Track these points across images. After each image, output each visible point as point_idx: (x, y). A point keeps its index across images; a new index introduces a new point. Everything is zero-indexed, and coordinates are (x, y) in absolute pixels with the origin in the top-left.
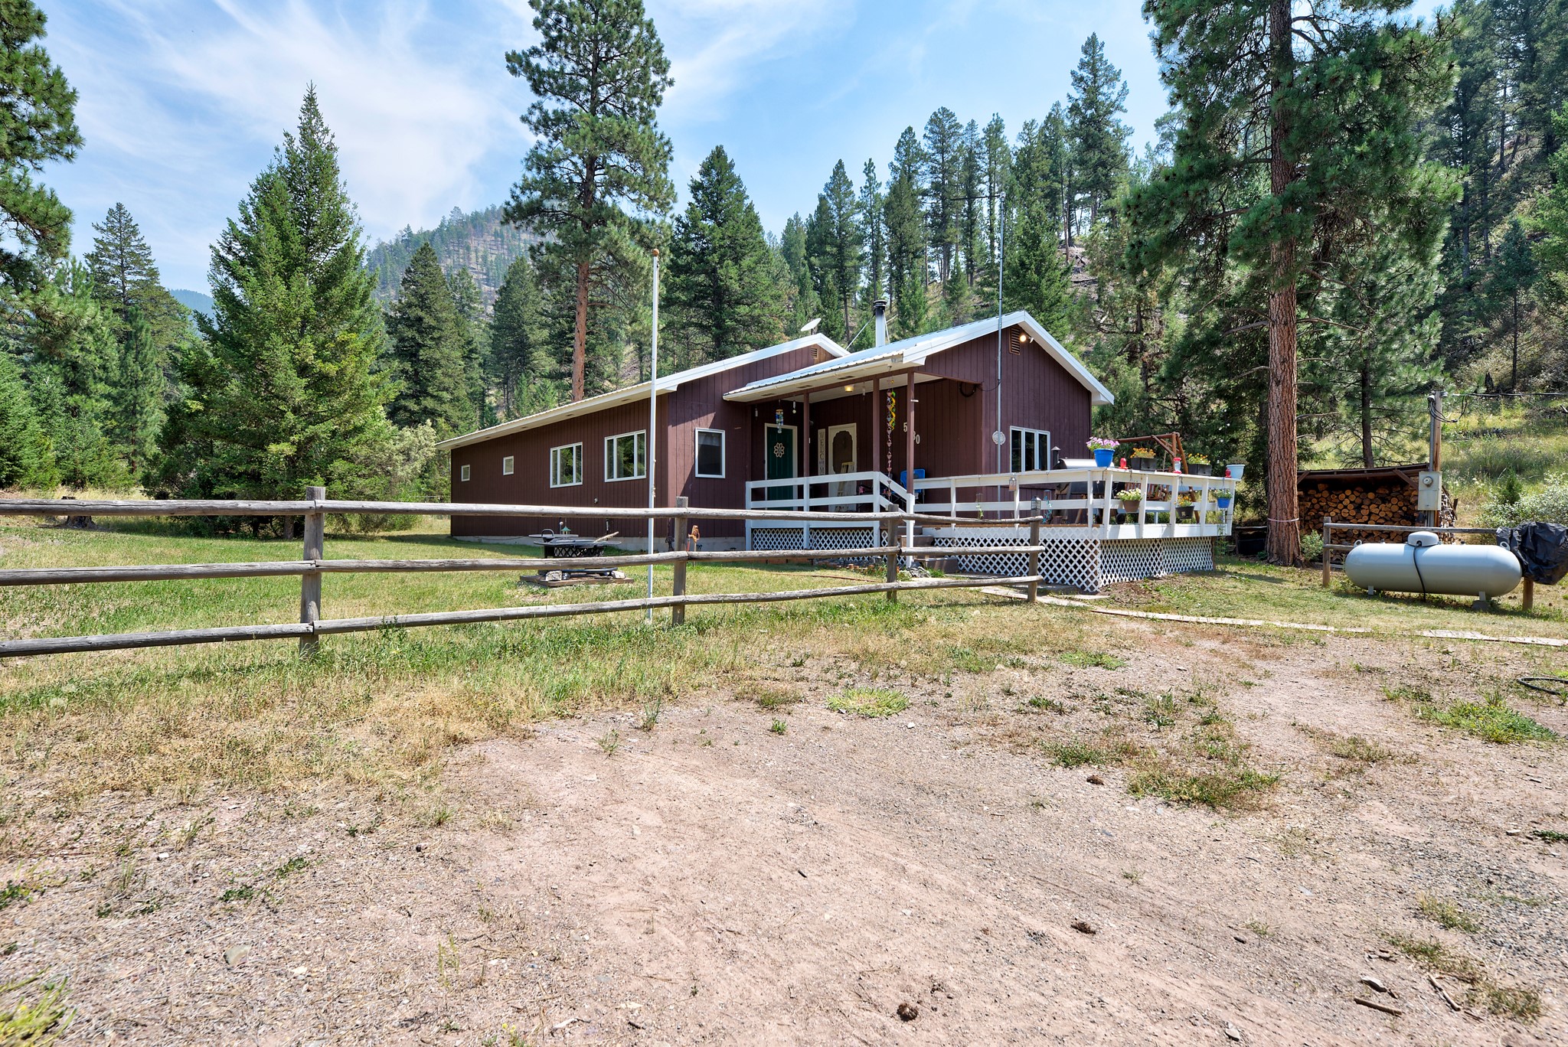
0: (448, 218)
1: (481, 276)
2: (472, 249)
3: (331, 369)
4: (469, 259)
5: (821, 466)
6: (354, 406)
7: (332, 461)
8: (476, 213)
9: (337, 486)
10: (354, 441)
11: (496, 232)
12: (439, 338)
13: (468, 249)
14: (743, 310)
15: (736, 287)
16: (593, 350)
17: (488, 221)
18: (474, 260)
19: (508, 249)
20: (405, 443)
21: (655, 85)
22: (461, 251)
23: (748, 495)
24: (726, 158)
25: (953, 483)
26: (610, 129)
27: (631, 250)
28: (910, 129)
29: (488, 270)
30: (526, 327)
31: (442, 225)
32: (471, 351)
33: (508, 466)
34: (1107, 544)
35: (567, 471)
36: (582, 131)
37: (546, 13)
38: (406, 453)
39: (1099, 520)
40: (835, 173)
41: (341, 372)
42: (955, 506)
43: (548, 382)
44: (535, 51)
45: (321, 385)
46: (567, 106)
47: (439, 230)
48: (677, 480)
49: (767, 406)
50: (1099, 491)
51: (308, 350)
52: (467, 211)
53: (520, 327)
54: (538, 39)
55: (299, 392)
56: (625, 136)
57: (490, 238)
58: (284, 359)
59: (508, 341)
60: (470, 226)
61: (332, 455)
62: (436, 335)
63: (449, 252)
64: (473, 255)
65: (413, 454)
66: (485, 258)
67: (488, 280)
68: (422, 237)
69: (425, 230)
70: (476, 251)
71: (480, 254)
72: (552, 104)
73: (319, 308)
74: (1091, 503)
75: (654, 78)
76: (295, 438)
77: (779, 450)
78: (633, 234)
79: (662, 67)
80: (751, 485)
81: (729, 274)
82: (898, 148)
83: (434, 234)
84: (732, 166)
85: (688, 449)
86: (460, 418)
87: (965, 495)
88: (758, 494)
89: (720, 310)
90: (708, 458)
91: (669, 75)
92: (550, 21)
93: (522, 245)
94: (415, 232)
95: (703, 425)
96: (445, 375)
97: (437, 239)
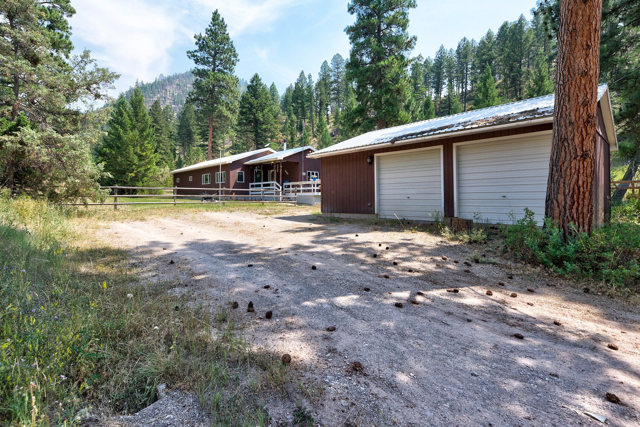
0: (158, 78)
1: (171, 101)
2: (168, 90)
3: (144, 154)
4: (167, 94)
5: (269, 179)
6: (149, 163)
7: (143, 178)
8: (169, 76)
9: (145, 184)
10: (148, 172)
11: (177, 84)
12: (161, 133)
13: (166, 90)
14: (264, 127)
15: (262, 119)
16: (215, 137)
17: (174, 79)
18: (168, 95)
19: (182, 91)
20: (162, 172)
21: (233, 61)
22: (163, 91)
23: (250, 186)
24: (258, 78)
25: (291, 184)
26: (219, 77)
27: (226, 113)
28: (326, 61)
29: (174, 99)
30: (191, 127)
31: (156, 81)
32: (171, 135)
33: (191, 179)
34: (315, 196)
35: (206, 180)
36: (211, 78)
37: (199, 40)
38: (162, 175)
39: (314, 191)
40: (301, 75)
41: (146, 154)
42: (291, 189)
43: (199, 148)
44: (196, 51)
45: (141, 157)
46: (206, 67)
47: (155, 83)
48: (232, 183)
49: (254, 166)
50: (314, 186)
51: (138, 149)
52: (166, 75)
53: (189, 127)
54: (197, 48)
55: (136, 160)
56: (224, 79)
57: (175, 86)
58: (132, 152)
59: (184, 131)
60: (167, 81)
61: (144, 176)
62: (160, 131)
63: (159, 92)
64: (168, 93)
65: (164, 175)
66: (173, 94)
67: (174, 103)
68: (147, 86)
69: (149, 83)
70: (169, 91)
71: (171, 93)
72: (201, 67)
73: (140, 138)
74: (312, 188)
75: (233, 59)
76: (135, 172)
77: (258, 176)
78: (226, 107)
79: (235, 56)
80: (251, 184)
81: (260, 115)
82: (321, 68)
83: (152, 85)
84: (260, 80)
85: (235, 177)
86: (168, 160)
87: (293, 186)
88: (252, 186)
89: (256, 126)
90: (240, 177)
91: (238, 58)
92: (201, 42)
93: (188, 89)
94: (145, 83)
95: (238, 171)
96: (164, 145)
97: (154, 87)
